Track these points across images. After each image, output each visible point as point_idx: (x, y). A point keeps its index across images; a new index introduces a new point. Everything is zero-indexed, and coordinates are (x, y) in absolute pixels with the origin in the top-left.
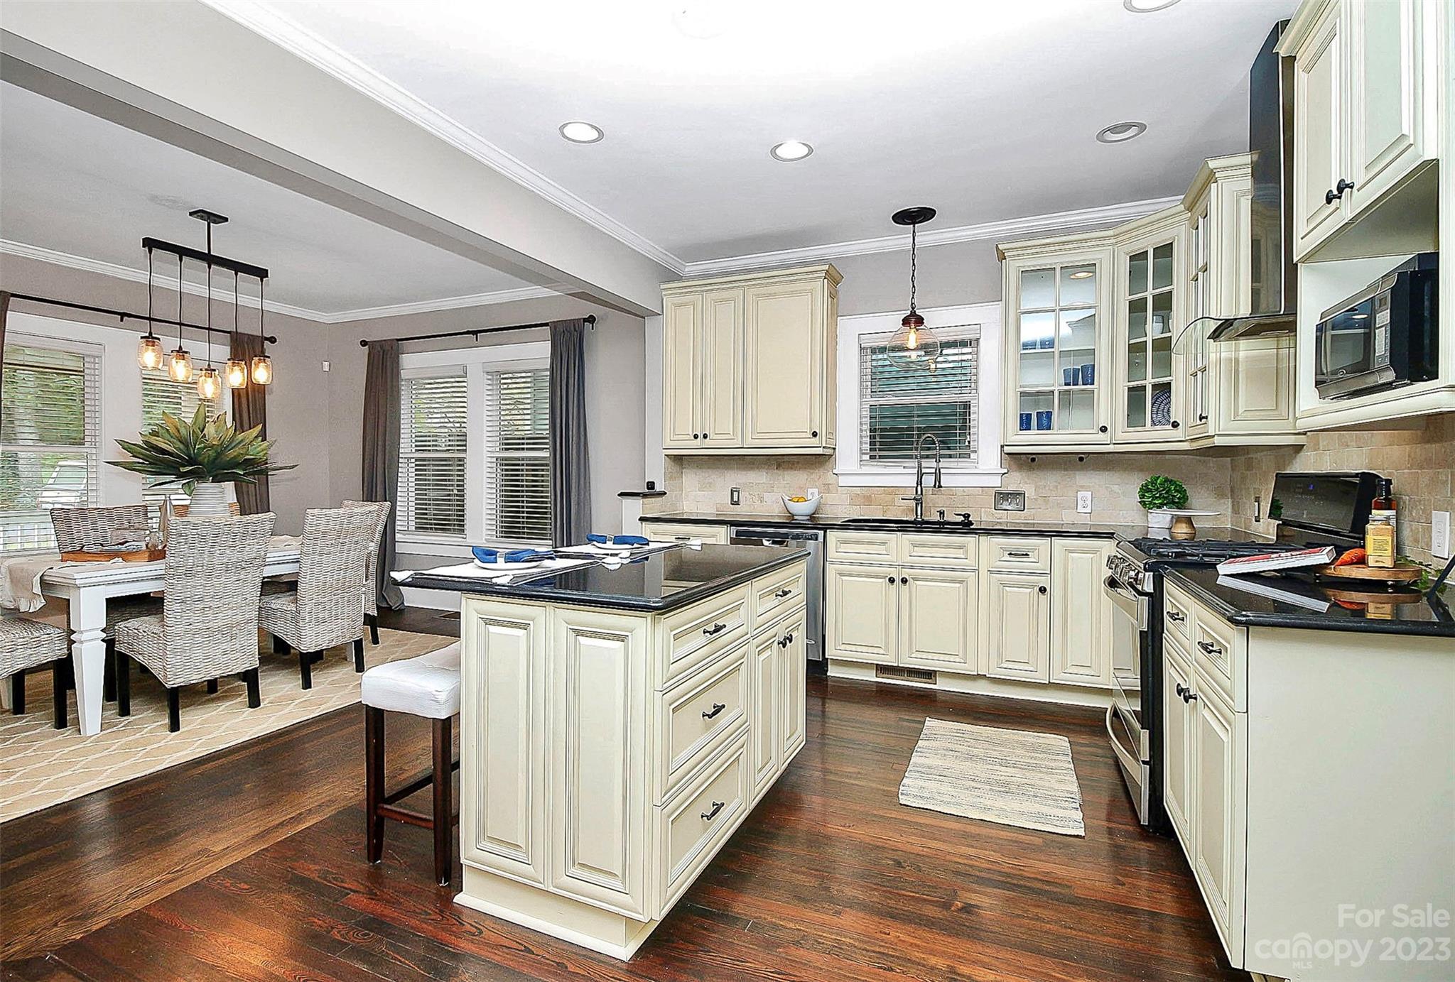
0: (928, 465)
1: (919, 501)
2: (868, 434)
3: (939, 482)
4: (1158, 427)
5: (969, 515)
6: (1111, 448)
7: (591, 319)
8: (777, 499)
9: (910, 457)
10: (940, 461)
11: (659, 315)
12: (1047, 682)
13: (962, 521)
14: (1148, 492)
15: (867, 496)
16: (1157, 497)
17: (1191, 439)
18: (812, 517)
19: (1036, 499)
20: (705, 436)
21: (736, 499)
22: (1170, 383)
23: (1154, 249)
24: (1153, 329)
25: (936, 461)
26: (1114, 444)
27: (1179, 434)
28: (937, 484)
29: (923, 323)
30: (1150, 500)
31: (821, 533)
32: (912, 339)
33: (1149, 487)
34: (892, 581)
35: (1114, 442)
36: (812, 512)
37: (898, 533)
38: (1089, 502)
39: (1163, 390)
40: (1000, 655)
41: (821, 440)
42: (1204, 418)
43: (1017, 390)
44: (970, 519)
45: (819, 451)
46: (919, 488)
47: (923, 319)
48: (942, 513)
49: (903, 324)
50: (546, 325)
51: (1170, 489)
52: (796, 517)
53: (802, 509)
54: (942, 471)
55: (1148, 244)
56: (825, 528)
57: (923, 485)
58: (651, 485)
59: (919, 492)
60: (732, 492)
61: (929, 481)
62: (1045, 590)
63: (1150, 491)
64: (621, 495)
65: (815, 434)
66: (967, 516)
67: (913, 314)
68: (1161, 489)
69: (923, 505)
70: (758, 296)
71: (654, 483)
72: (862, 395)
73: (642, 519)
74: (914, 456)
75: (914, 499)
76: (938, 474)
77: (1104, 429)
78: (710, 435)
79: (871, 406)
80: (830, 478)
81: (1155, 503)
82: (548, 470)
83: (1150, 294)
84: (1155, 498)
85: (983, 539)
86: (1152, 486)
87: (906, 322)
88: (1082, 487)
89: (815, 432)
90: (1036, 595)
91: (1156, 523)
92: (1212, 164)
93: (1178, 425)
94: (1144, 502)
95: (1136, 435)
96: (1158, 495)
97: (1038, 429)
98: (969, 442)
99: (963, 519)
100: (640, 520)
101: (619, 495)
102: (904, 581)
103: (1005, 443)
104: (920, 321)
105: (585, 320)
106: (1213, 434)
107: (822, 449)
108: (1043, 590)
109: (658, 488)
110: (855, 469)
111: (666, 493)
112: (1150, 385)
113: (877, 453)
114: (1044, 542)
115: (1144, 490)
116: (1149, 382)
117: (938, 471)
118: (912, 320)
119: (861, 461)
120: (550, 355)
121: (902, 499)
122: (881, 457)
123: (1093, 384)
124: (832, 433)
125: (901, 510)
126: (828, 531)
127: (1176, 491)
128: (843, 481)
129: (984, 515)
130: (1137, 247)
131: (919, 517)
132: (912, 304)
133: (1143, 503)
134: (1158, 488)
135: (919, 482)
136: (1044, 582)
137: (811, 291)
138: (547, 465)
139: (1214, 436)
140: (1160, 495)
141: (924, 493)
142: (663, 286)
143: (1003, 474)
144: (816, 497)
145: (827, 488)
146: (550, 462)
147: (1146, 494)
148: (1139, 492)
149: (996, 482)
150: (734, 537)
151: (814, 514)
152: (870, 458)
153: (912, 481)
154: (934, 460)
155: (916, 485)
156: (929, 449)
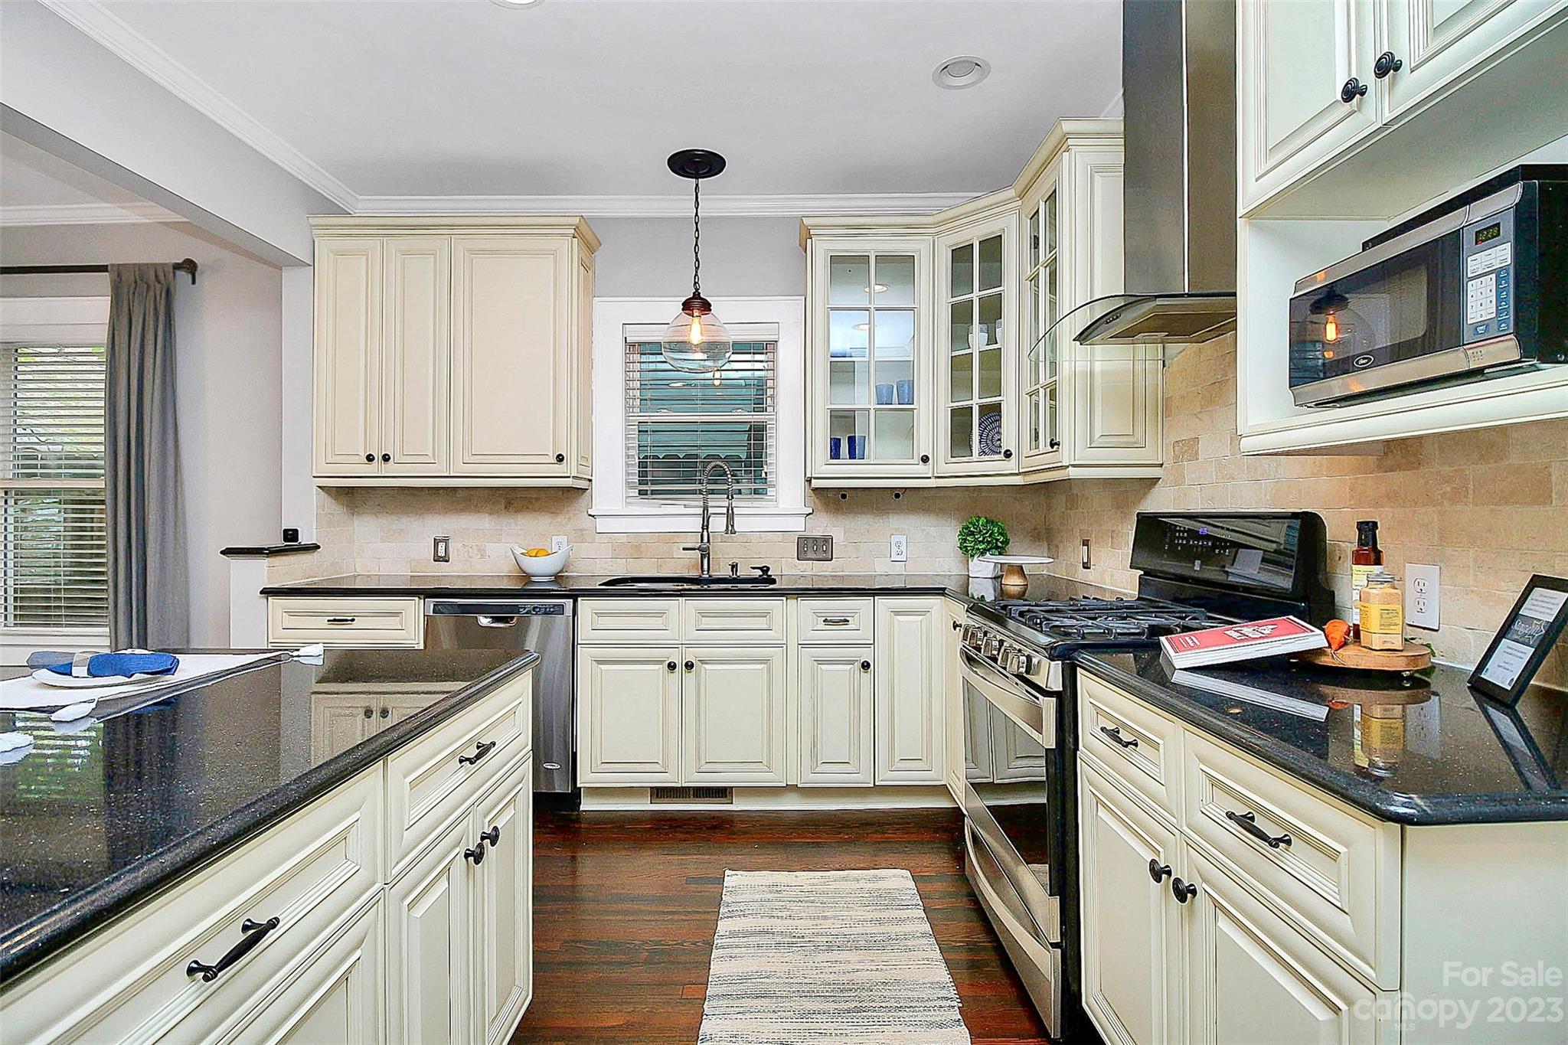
0: (718, 504)
1: (705, 553)
2: (637, 461)
3: (732, 526)
4: (986, 458)
5: (768, 569)
6: (932, 483)
7: (190, 266)
8: (506, 552)
9: (694, 492)
10: (732, 497)
11: (311, 266)
12: (872, 786)
13: (760, 576)
14: (970, 535)
15: (636, 545)
16: (980, 542)
17: (1025, 472)
18: (558, 578)
19: (845, 546)
20: (386, 458)
21: (441, 553)
22: (1000, 404)
23: (980, 242)
24: (978, 339)
25: (728, 498)
26: (936, 477)
27: (1011, 465)
28: (730, 528)
29: (710, 310)
30: (972, 544)
31: (568, 603)
32: (696, 331)
33: (972, 529)
34: (672, 667)
35: (936, 475)
36: (559, 569)
37: (680, 598)
38: (903, 548)
39: (992, 413)
40: (814, 755)
41: (570, 468)
42: (1056, 444)
43: (827, 407)
44: (769, 573)
45: (568, 482)
46: (705, 533)
47: (710, 305)
48: (734, 567)
49: (683, 310)
50: (102, 269)
51: (993, 531)
52: (534, 579)
53: (541, 566)
54: (736, 511)
55: (974, 235)
56: (574, 595)
57: (710, 530)
58: (291, 535)
59: (705, 540)
60: (436, 542)
61: (718, 524)
62: (868, 665)
63: (973, 534)
64: (227, 552)
65: (560, 458)
66: (765, 570)
67: (696, 295)
68: (984, 532)
69: (711, 557)
70: (472, 252)
71: (297, 531)
72: (628, 408)
73: (267, 592)
74: (698, 492)
75: (698, 549)
76: (730, 516)
77: (925, 459)
78: (396, 456)
79: (639, 423)
80: (585, 522)
81: (978, 549)
82: (101, 511)
83: (976, 295)
84: (977, 542)
85: (792, 602)
86: (974, 528)
87: (687, 306)
88: (897, 529)
89: (560, 455)
90: (857, 672)
91: (977, 572)
92: (1067, 126)
93: (1011, 454)
94: (966, 547)
95: (962, 467)
96: (981, 539)
97: (850, 458)
98: (766, 473)
99: (761, 573)
100: (261, 593)
101: (223, 552)
102: (689, 666)
103: (813, 476)
104: (706, 307)
105: (177, 267)
106: (1067, 464)
107: (571, 479)
108: (866, 666)
109: (304, 539)
110: (619, 509)
111: (319, 547)
112: (977, 406)
113: (649, 487)
114: (865, 603)
115: (966, 533)
116: (976, 402)
117: (730, 512)
118: (697, 304)
119: (627, 497)
120: (108, 322)
121: (684, 549)
122: (653, 492)
123: (913, 404)
124: (586, 459)
125: (683, 564)
126: (579, 599)
127: (1000, 534)
128: (602, 525)
129: (788, 568)
130: (960, 238)
131: (706, 573)
132: (695, 283)
133: (963, 548)
134: (981, 531)
135: (705, 526)
136: (865, 655)
137: (554, 253)
138: (102, 502)
139: (1068, 467)
140: (984, 538)
141: (711, 541)
142: (313, 221)
143: (808, 515)
144: (565, 547)
145: (580, 535)
146: (107, 496)
147: (968, 538)
148: (959, 535)
149: (798, 525)
150: (432, 614)
151: (561, 571)
152: (639, 494)
153: (696, 524)
154: (726, 496)
155: (701, 530)
156: (715, 482)
